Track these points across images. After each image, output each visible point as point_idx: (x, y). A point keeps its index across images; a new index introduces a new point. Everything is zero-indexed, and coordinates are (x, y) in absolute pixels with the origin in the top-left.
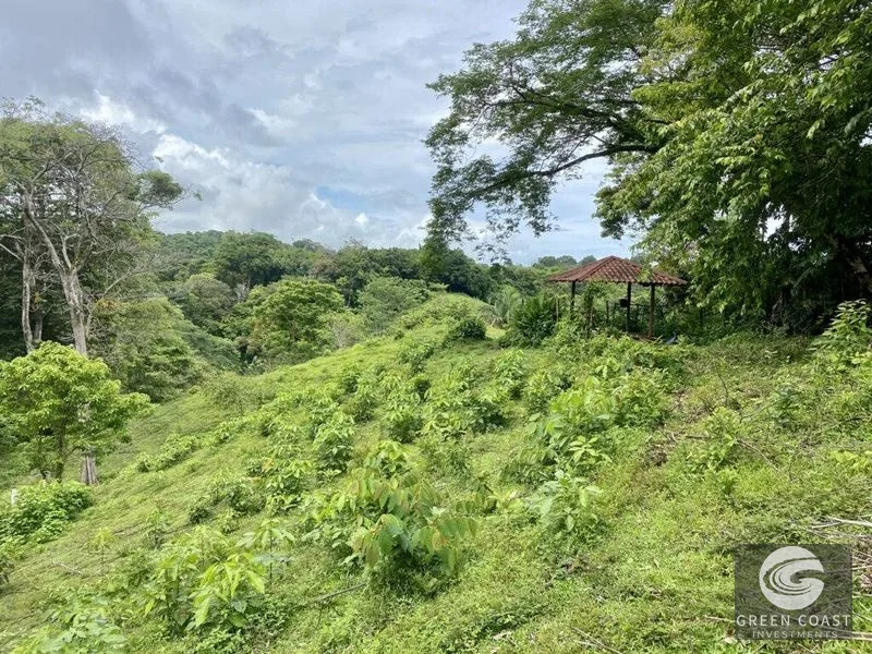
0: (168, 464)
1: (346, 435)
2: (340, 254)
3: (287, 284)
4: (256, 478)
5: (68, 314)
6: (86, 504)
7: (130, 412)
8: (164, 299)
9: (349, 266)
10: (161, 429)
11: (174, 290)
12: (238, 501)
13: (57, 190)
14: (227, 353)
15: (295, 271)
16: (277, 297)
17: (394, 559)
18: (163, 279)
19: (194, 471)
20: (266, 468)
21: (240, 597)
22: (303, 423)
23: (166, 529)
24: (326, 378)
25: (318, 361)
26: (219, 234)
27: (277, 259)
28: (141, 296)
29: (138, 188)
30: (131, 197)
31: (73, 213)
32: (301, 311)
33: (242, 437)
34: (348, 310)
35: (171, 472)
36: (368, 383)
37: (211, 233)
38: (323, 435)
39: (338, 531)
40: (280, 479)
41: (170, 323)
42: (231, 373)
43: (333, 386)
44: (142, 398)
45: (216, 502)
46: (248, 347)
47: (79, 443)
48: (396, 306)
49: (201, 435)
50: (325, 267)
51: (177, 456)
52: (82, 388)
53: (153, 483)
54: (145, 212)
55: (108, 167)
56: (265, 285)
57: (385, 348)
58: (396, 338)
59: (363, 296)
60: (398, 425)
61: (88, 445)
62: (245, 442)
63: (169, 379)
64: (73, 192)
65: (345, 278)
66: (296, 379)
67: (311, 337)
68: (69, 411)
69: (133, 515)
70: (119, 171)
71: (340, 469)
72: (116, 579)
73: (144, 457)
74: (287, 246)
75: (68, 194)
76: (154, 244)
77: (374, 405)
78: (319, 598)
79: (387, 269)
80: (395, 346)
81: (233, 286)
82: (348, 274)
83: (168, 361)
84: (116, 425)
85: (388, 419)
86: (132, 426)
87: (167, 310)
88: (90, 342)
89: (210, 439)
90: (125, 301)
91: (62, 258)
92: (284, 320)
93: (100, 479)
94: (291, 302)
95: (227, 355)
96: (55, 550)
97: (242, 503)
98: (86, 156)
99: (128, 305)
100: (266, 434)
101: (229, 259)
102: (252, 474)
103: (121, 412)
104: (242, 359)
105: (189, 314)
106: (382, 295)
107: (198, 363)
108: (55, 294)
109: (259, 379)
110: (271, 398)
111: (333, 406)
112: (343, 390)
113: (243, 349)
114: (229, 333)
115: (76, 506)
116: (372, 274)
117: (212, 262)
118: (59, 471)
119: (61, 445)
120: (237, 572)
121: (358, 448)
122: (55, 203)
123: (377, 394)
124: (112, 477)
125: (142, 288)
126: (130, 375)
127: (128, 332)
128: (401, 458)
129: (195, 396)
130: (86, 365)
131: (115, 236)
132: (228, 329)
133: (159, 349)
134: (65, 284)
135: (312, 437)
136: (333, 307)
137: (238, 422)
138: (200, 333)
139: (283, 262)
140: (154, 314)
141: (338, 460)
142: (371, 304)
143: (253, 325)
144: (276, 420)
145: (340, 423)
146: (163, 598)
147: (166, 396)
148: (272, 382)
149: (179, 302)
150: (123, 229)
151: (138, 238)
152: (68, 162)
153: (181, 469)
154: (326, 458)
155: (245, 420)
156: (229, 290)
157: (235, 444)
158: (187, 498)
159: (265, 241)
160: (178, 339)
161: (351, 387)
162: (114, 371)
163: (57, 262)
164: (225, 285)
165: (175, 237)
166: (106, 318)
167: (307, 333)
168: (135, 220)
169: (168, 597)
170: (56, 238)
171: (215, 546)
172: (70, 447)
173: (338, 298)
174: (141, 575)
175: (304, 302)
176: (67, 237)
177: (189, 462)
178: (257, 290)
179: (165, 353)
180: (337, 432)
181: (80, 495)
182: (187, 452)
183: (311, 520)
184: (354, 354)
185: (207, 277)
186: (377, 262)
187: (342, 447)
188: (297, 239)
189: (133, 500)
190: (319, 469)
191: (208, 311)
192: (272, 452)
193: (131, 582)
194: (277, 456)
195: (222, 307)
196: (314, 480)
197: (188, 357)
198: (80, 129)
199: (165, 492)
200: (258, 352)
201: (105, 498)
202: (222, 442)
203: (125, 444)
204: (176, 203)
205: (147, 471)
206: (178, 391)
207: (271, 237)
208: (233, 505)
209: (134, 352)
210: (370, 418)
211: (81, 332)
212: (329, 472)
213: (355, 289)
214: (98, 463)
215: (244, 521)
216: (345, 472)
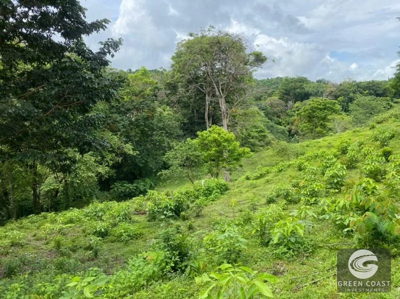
0: (257, 178)
1: (342, 174)
2: (341, 85)
3: (313, 101)
4: (296, 188)
5: (221, 114)
6: (227, 189)
7: (243, 155)
8: (256, 108)
9: (345, 91)
10: (254, 164)
11: (261, 104)
12: (287, 197)
13: (218, 64)
14: (283, 132)
15: (317, 94)
16: (308, 107)
17: (372, 235)
18: (256, 100)
19: (268, 182)
20: (301, 185)
21: (292, 236)
22: (319, 167)
23: (257, 204)
24: (330, 146)
25: (326, 138)
26: (281, 78)
27: (308, 89)
28: (248, 107)
29: (248, 60)
30: (246, 64)
31: (223, 73)
32: (319, 113)
33: (289, 170)
34: (344, 113)
35: (259, 181)
36: (354, 150)
37: (278, 78)
38: (329, 173)
39: (339, 217)
40: (308, 190)
41: (259, 119)
42: (284, 142)
43: (334, 150)
44: (247, 150)
45: (278, 196)
46: (292, 130)
47: (224, 165)
48: (371, 111)
49: (271, 167)
50: (332, 92)
51: (261, 175)
52: (225, 144)
53: (251, 185)
54: (251, 70)
55: (237, 51)
56: (301, 102)
57: (364, 133)
58: (370, 129)
59: (352, 107)
60: (371, 172)
61: (227, 167)
62: (291, 172)
63: (257, 143)
64: (224, 64)
65: (342, 97)
66: (315, 146)
67: (323, 126)
68: (220, 152)
69: (244, 196)
70: (241, 53)
71: (338, 189)
72: (239, 219)
73: (248, 174)
74: (313, 83)
75: (222, 65)
76: (253, 84)
77: (357, 161)
78: (330, 245)
79: (367, 92)
80: (370, 133)
81: (287, 101)
82: (344, 95)
83: (257, 135)
84: (237, 160)
85: (366, 169)
86: (243, 161)
87: (258, 113)
88: (228, 126)
89: (275, 169)
90: (242, 109)
91: (219, 92)
92: (311, 118)
93: (231, 181)
94: (314, 110)
95: (282, 134)
96: (216, 205)
97: (289, 198)
98: (229, 48)
99: (243, 111)
100: (300, 170)
101: (285, 90)
102: (294, 186)
103: (239, 155)
104: (289, 135)
105: (267, 115)
106: (363, 106)
107: (270, 136)
108: (216, 107)
109: (297, 145)
110: (303, 154)
111: (334, 160)
112: (340, 153)
113: (290, 131)
114: (283, 124)
115: (224, 189)
116: (358, 95)
117: (277, 92)
118: (217, 175)
119: (218, 166)
120: (292, 225)
121: (348, 181)
122: (217, 69)
123: (359, 156)
124: (236, 180)
125: (248, 104)
126: (242, 140)
127: (242, 122)
128: (375, 188)
129: (268, 151)
130: (227, 135)
131: (239, 81)
132: (283, 122)
133: (254, 130)
134: (220, 102)
135: (323, 174)
136: (335, 111)
137: (288, 163)
138: (271, 123)
139: (310, 90)
140: (253, 115)
141: (337, 185)
142: (356, 110)
143: (295, 120)
144: (306, 164)
145: (338, 168)
146: (259, 229)
147: (256, 150)
148: (303, 146)
149: (263, 110)
150: (242, 79)
151: (248, 82)
152: (222, 51)
153: (262, 180)
154: (331, 184)
155: (291, 163)
156: (284, 104)
157: (286, 173)
158: (265, 193)
159: (303, 81)
160: (262, 125)
161: (344, 151)
162: (237, 139)
163: (217, 93)
164: (283, 102)
165: (262, 81)
166: (234, 116)
167: (321, 124)
168: (247, 74)
169: (261, 230)
170: (217, 83)
171: (279, 214)
172: (221, 167)
173: (338, 107)
174: (248, 220)
175: (321, 109)
176: (221, 83)
177: (267, 178)
178: (298, 104)
179: (257, 132)
180: (337, 172)
181: (225, 185)
182: (265, 174)
183: (323, 210)
184: (346, 136)
185: (275, 98)
186: (362, 88)
187: (339, 179)
188: (318, 79)
189: (244, 190)
190: (326, 188)
191: (275, 114)
192: (304, 178)
193: (244, 222)
194: (306, 180)
195: (281, 112)
196: (324, 193)
197: (266, 134)
198: (228, 37)
199: (256, 189)
200: (297, 133)
201: (233, 188)
202: (280, 171)
203: (240, 168)
204: (264, 65)
205: (249, 180)
206: (261, 148)
207: (306, 78)
208: (286, 199)
209: (244, 130)
210: (354, 168)
211: (225, 122)
212: (332, 191)
213: (347, 103)
214: (230, 174)
215: (290, 206)
216: (340, 191)
